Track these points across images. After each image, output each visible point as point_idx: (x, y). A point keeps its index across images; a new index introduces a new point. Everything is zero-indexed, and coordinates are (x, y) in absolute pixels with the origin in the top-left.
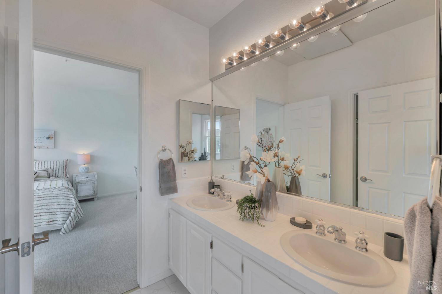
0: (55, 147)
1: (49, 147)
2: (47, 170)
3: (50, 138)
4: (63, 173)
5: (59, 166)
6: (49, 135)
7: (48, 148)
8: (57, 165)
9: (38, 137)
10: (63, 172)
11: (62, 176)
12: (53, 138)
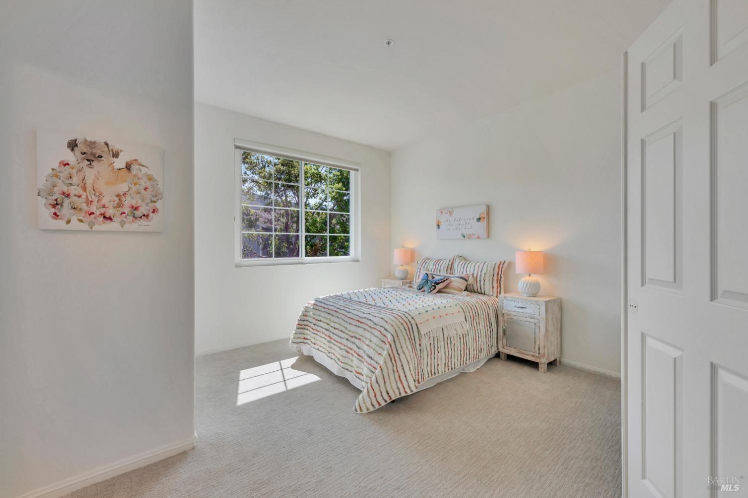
0: (488, 236)
1: (480, 237)
2: (467, 279)
3: (481, 220)
4: (493, 287)
5: (485, 272)
6: (480, 214)
7: (478, 238)
8: (482, 271)
9: (468, 219)
10: (491, 286)
11: (491, 294)
12: (484, 218)
